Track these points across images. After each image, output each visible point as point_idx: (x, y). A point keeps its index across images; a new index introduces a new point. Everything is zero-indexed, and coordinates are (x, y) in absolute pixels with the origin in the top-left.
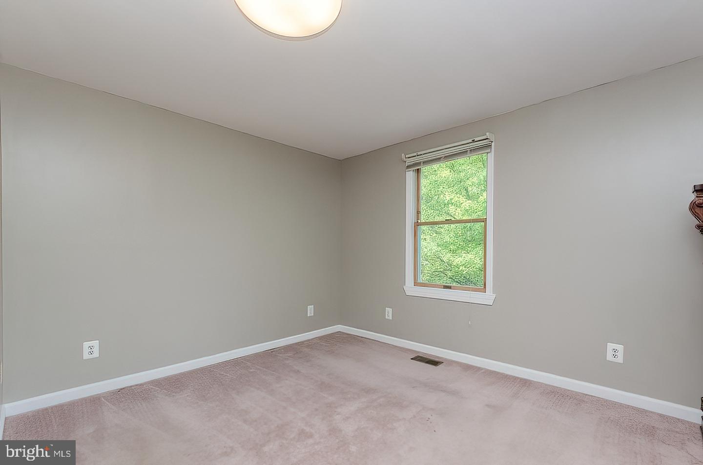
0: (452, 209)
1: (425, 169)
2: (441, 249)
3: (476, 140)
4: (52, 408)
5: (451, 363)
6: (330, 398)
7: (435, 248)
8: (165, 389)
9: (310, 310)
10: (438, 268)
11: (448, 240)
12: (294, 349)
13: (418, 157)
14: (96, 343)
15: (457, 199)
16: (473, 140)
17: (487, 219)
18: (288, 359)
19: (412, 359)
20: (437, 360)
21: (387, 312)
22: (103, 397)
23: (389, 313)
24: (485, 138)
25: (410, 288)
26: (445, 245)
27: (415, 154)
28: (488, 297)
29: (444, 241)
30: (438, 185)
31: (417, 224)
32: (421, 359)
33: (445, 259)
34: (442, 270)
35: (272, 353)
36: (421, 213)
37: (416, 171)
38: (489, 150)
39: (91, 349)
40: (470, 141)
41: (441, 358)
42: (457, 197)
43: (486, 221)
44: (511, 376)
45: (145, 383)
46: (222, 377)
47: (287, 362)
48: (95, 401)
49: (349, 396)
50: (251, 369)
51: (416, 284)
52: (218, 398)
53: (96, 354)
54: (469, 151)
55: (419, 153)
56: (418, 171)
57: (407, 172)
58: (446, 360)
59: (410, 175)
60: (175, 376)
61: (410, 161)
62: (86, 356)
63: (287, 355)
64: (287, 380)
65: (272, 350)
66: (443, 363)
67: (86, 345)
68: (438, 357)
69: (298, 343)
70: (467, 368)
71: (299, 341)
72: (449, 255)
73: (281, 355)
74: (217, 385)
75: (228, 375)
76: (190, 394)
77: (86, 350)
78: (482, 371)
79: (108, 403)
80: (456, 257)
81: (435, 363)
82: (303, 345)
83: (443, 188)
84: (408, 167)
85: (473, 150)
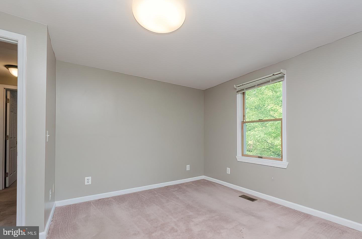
0: (272, 113)
1: (247, 92)
2: (266, 136)
3: (275, 74)
4: (72, 205)
5: (262, 200)
6: (191, 213)
7: (263, 135)
8: (117, 201)
9: (188, 167)
10: (265, 146)
11: (271, 131)
12: (178, 187)
13: (243, 86)
14: (90, 178)
15: (275, 107)
16: (273, 75)
17: (283, 119)
18: (174, 191)
19: (239, 196)
20: (254, 198)
21: (227, 170)
22: (92, 202)
23: (229, 171)
24: (280, 73)
25: (239, 157)
26: (270, 134)
27: (241, 85)
28: (284, 164)
29: (269, 131)
30: (264, 100)
31: (243, 123)
32: (245, 197)
33: (269, 141)
34: (268, 148)
35: (167, 188)
36: (246, 116)
37: (243, 93)
38: (283, 79)
39: (88, 180)
40: (272, 75)
41: (257, 197)
42: (275, 106)
43: (282, 120)
44: (299, 211)
45: (109, 198)
46: (142, 198)
47: (174, 193)
48: (88, 204)
49: (200, 213)
50: (156, 195)
51: (243, 155)
52: (138, 207)
53: (90, 183)
54: (271, 81)
55: (243, 84)
56: (244, 93)
57: (237, 95)
58: (259, 198)
59: (239, 96)
60: (123, 195)
61: (238, 89)
62: (86, 183)
63: (174, 189)
64: (171, 202)
65: (168, 187)
66: (257, 200)
67: (86, 178)
68: (255, 197)
69: (182, 184)
70: (272, 204)
71: (182, 183)
72: (271, 139)
73: (171, 189)
74: (139, 201)
75: (145, 197)
76: (127, 204)
77: (86, 181)
78: (280, 207)
79: (93, 205)
80: (276, 140)
81: (252, 200)
82: (184, 185)
83: (267, 102)
84: (238, 92)
85: (273, 80)
